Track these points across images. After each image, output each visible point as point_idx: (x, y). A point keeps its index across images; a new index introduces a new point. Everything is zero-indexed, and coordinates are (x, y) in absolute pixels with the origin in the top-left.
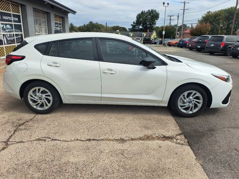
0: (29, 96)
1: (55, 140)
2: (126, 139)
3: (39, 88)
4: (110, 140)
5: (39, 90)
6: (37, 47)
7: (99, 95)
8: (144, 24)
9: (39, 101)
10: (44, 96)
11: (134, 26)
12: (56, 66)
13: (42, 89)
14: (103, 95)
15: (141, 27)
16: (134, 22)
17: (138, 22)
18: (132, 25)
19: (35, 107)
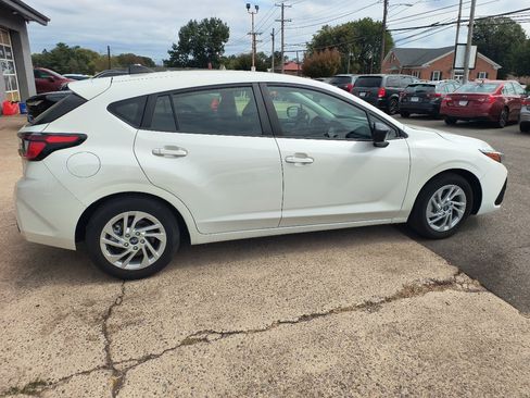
0: (103, 239)
1: (230, 333)
2: (376, 300)
3: (131, 213)
4: (346, 310)
5: (131, 218)
6: (114, 108)
7: (277, 215)
8: (198, 50)
9: (131, 248)
10: (143, 232)
11: (174, 55)
12: (177, 156)
13: (139, 216)
14: (286, 214)
15: (191, 57)
16: (174, 46)
17: (184, 46)
18: (170, 52)
19: (119, 264)
